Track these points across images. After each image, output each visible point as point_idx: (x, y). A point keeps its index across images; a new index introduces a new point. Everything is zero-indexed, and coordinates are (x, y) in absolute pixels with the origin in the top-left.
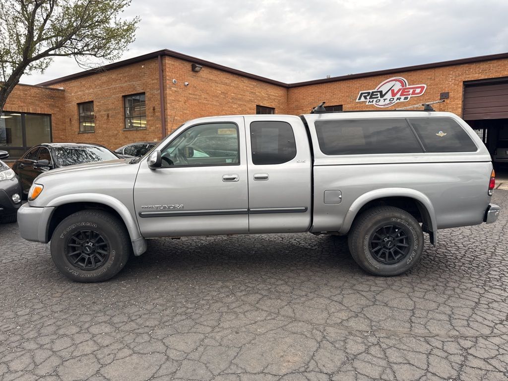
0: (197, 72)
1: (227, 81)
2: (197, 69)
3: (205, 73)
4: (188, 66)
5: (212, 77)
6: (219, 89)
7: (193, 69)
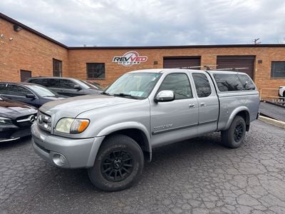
0: (17, 31)
1: (36, 41)
2: (18, 29)
3: (22, 33)
4: (11, 26)
5: (27, 37)
6: (31, 45)
7: (15, 29)
